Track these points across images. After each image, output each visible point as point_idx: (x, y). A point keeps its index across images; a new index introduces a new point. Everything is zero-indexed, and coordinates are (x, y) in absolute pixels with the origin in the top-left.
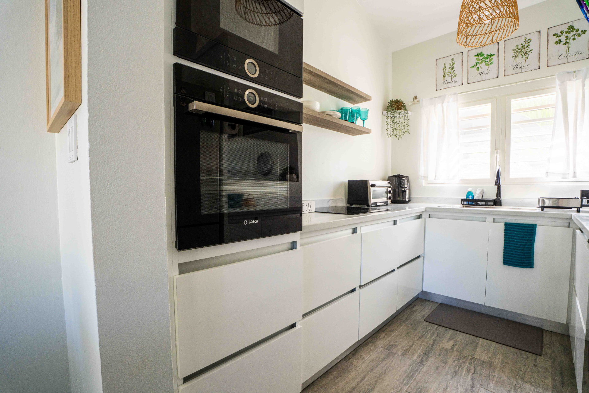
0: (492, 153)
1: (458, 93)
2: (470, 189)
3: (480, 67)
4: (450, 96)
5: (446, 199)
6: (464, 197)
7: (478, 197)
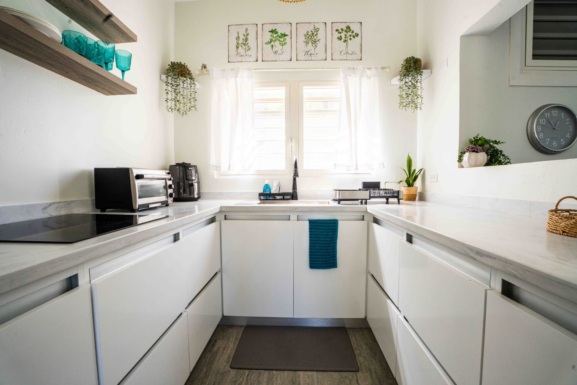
0: (287, 142)
1: (252, 68)
2: (267, 182)
3: (274, 45)
4: (244, 71)
5: (242, 193)
6: (262, 191)
7: (276, 190)
